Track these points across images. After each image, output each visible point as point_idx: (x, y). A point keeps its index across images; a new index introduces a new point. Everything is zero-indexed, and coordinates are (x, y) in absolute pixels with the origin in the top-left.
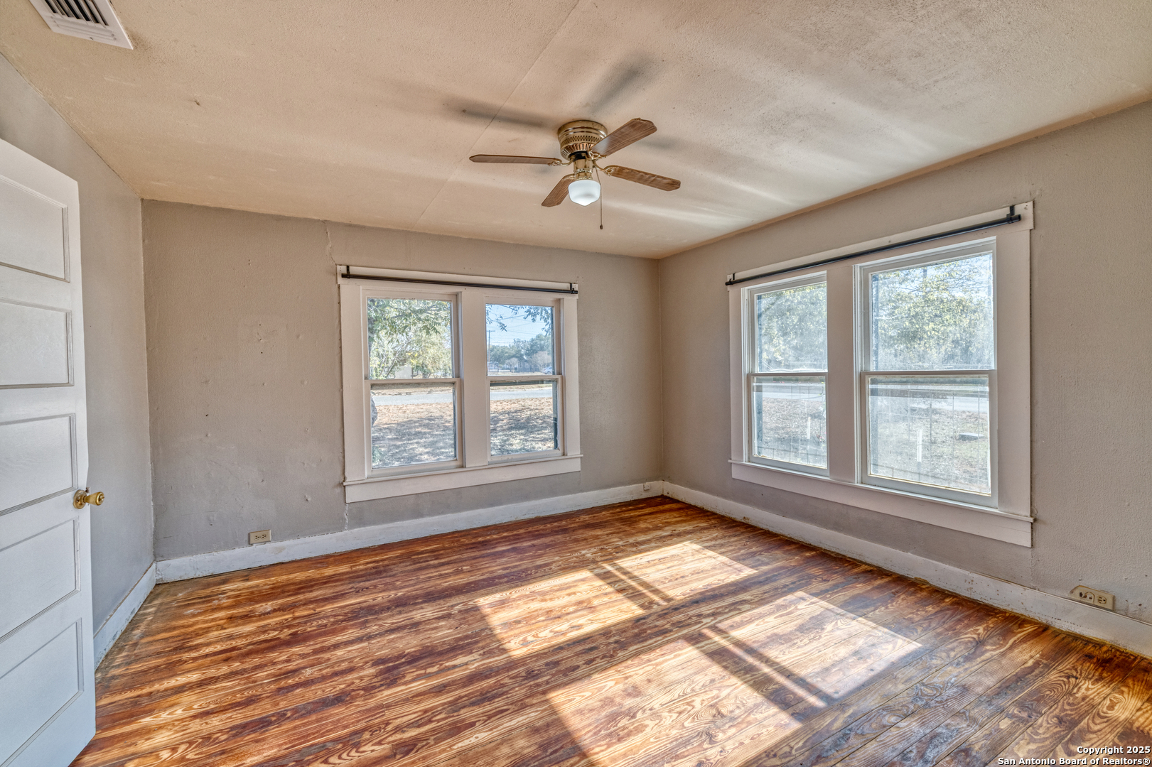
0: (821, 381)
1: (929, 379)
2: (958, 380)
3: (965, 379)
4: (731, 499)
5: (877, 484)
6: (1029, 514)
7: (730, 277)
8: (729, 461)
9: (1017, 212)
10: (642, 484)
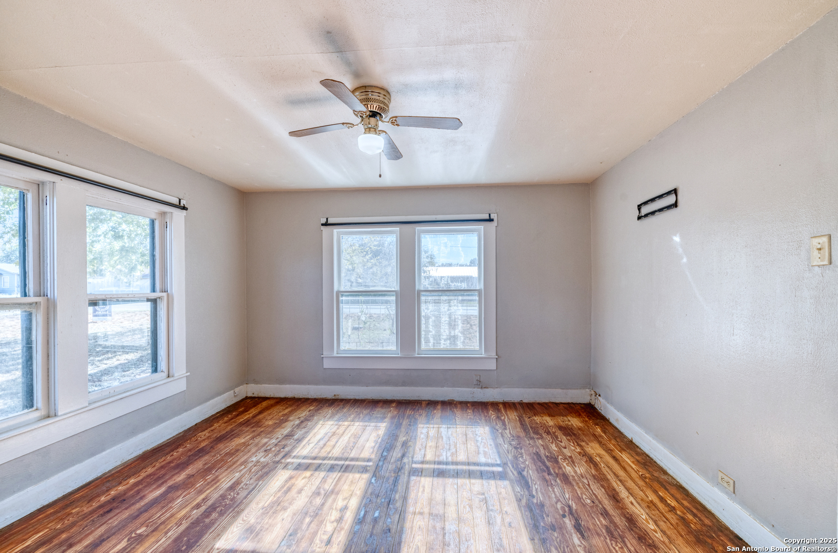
0: (393, 295)
1: (452, 294)
2: (465, 294)
3: (468, 293)
4: (322, 384)
5: (426, 353)
6: (495, 354)
7: (324, 221)
8: (322, 356)
9: (492, 218)
10: (232, 391)
